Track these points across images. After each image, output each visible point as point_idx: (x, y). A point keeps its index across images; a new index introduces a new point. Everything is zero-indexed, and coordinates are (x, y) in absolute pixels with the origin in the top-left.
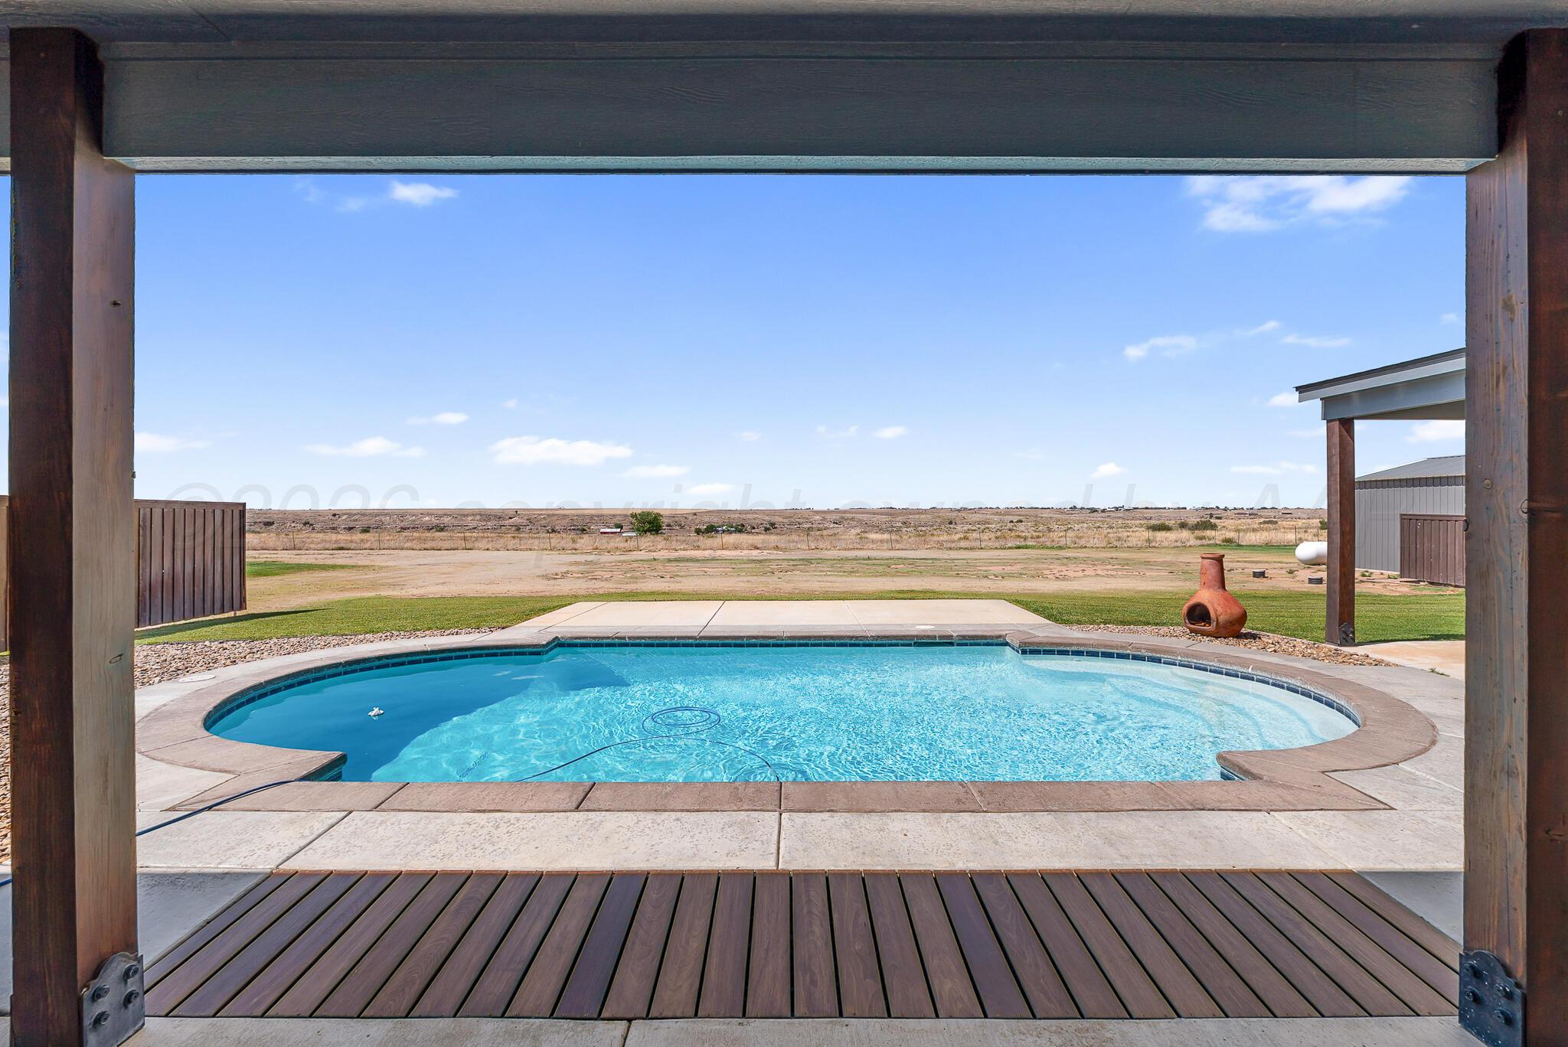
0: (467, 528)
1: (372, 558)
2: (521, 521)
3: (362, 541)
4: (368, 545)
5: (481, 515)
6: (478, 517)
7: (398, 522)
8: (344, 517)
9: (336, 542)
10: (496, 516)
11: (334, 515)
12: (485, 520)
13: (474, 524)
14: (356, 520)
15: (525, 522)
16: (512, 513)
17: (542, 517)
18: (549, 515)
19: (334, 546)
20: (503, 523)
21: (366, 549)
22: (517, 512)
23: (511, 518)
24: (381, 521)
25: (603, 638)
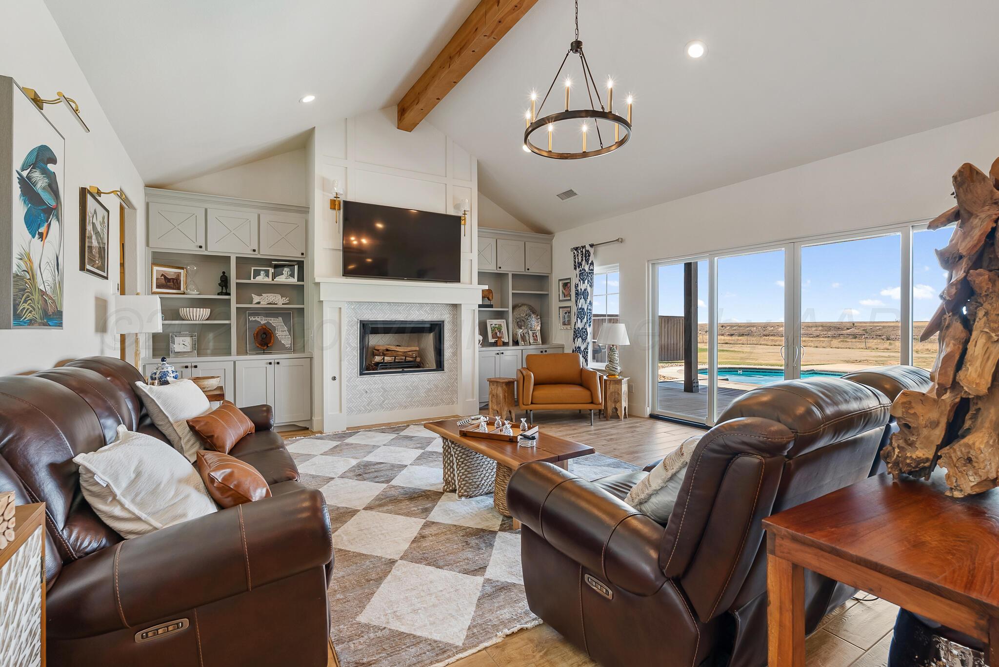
0: (811, 336)
1: (743, 348)
2: (857, 331)
3: (738, 340)
4: (741, 342)
5: (822, 326)
6: (820, 328)
7: (762, 331)
8: (728, 328)
9: (724, 340)
10: (835, 327)
11: (722, 326)
12: (826, 330)
13: (818, 333)
14: (735, 330)
15: (861, 332)
16: (848, 325)
17: (878, 328)
18: (884, 327)
19: (723, 342)
20: (842, 332)
21: (740, 344)
22: (854, 324)
23: (848, 329)
24: (751, 330)
25: (836, 372)
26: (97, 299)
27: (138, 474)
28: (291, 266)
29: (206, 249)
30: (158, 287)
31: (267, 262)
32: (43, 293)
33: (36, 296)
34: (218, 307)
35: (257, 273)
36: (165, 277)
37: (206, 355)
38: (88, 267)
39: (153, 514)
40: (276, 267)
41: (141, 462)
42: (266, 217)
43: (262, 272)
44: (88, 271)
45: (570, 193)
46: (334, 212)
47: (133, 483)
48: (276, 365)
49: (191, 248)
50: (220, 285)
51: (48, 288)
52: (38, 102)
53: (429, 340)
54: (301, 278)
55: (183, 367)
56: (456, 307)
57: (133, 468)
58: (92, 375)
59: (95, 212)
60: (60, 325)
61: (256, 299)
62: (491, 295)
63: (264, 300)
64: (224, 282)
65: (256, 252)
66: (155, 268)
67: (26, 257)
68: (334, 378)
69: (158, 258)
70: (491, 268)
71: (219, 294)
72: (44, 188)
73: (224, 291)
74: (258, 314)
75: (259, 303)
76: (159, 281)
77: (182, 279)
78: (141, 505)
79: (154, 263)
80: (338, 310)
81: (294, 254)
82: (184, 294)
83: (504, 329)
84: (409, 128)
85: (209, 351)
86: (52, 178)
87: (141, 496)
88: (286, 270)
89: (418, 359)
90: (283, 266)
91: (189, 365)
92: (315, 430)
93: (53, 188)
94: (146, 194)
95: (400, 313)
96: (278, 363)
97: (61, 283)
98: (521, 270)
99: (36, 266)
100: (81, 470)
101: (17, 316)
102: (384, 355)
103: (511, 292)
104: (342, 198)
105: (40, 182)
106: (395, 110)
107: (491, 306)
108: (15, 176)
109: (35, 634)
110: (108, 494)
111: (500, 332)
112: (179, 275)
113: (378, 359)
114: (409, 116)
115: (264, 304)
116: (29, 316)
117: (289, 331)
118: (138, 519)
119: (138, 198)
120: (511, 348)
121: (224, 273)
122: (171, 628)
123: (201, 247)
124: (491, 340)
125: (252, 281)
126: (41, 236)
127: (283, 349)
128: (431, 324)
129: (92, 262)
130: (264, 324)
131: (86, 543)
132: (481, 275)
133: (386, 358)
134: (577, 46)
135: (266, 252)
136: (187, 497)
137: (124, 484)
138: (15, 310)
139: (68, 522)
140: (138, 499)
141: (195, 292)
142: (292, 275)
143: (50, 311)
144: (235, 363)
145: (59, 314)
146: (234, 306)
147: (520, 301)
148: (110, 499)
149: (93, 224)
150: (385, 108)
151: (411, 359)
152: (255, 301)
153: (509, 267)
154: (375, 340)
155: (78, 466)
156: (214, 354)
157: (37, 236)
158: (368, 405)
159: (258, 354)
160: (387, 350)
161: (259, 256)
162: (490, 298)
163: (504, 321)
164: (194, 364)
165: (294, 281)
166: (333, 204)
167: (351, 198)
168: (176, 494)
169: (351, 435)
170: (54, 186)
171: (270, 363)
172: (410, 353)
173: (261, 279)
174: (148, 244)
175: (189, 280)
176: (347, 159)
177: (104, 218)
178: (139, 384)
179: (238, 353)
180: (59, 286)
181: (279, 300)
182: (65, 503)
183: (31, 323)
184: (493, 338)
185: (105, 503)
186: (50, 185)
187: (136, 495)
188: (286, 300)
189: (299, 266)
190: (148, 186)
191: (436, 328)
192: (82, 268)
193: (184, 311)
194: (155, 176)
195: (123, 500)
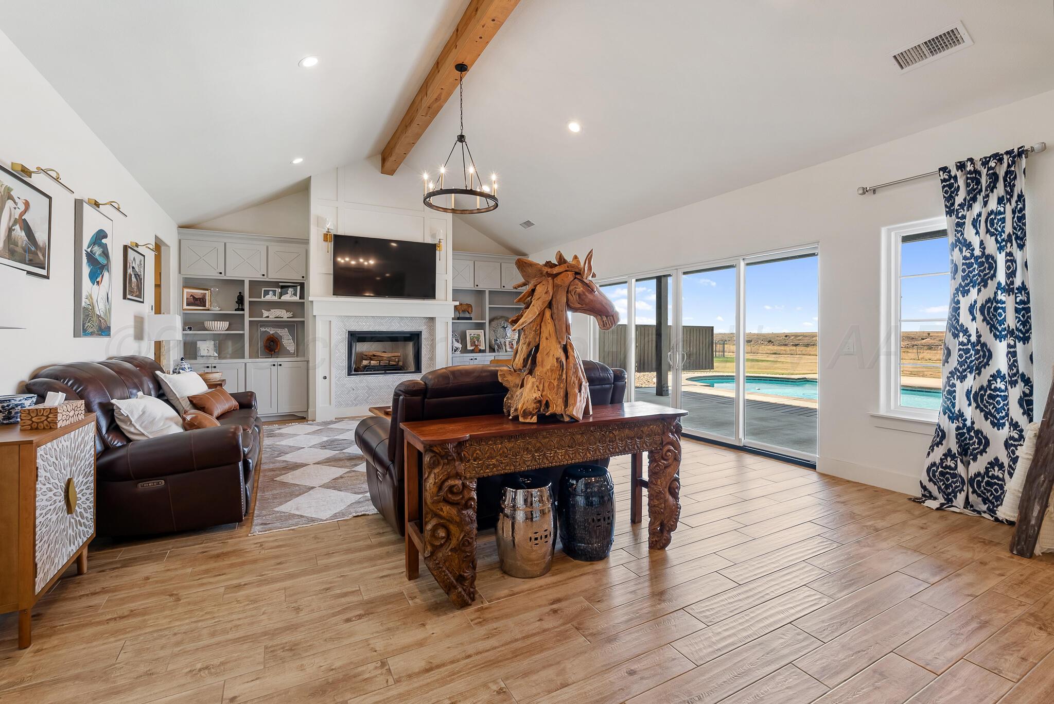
26: (136, 317)
27: (144, 413)
28: (294, 287)
29: (225, 275)
30: (188, 304)
31: (276, 284)
32: (99, 316)
33: (95, 319)
34: (235, 320)
35: (266, 293)
36: (194, 297)
37: (225, 358)
38: (129, 297)
39: (151, 433)
40: (282, 287)
41: (145, 407)
42: (274, 248)
43: (271, 292)
44: (129, 299)
45: (528, 224)
46: (325, 244)
47: (140, 417)
48: (279, 367)
49: (213, 274)
50: (236, 302)
51: (102, 313)
52: (97, 204)
53: (410, 346)
54: (302, 297)
55: (205, 367)
56: (432, 319)
57: (141, 410)
58: (128, 365)
59: (134, 259)
60: (109, 335)
61: (266, 313)
62: (470, 309)
63: (272, 315)
64: (240, 300)
65: (265, 277)
66: (186, 290)
67: (90, 297)
68: (325, 378)
69: (188, 283)
70: (469, 286)
71: (236, 310)
72: (100, 255)
73: (240, 307)
74: (268, 326)
75: (268, 317)
76: (188, 300)
77: (208, 298)
78: (145, 428)
79: (185, 286)
80: (328, 323)
81: (295, 277)
82: (208, 310)
83: (482, 338)
84: (391, 172)
85: (228, 356)
86: (105, 248)
87: (145, 423)
88: (290, 290)
89: (401, 364)
90: (289, 287)
91: (210, 366)
92: (309, 419)
93: (106, 254)
94: (179, 233)
95: (383, 325)
96: (280, 365)
97: (110, 310)
98: (496, 287)
99: (95, 301)
100: (115, 407)
101: (84, 330)
102: (371, 359)
103: (487, 306)
104: (333, 232)
105: (97, 250)
106: (379, 158)
107: (470, 319)
108: (84, 252)
109: (91, 466)
110: (127, 420)
111: (478, 341)
112: (205, 295)
113: (365, 363)
114: (388, 164)
115: (272, 318)
116: (90, 330)
117: (293, 339)
118: (143, 434)
119: (171, 238)
120: (488, 354)
121: (240, 293)
122: (155, 484)
123: (221, 273)
124: (469, 348)
125: (263, 299)
126: (98, 283)
127: (288, 354)
128: (411, 334)
129: (131, 293)
130: (272, 334)
131: (116, 443)
132: (456, 292)
133: (372, 362)
134: (461, 138)
135: (273, 276)
136: (170, 426)
137: (136, 416)
138: (83, 327)
139: (107, 431)
140: (143, 425)
141: (217, 308)
142: (295, 294)
143: (103, 327)
144: (246, 364)
145: (109, 328)
146: (247, 319)
147: (495, 314)
148: (129, 423)
149: (133, 268)
150: (370, 157)
151: (394, 363)
152: (265, 315)
153: (487, 285)
154: (362, 347)
155: (113, 405)
156: (232, 357)
157: (96, 283)
158: (355, 400)
159: (266, 358)
160: (374, 356)
161: (267, 280)
162: (470, 312)
163: (483, 331)
164: (213, 365)
165: (296, 298)
166: (326, 237)
167: (341, 232)
168: (164, 425)
169: (335, 422)
170: (106, 252)
171: (274, 365)
172: (393, 358)
173: (270, 297)
174: (180, 272)
175: (213, 299)
176: (337, 200)
177: (141, 261)
178: (158, 373)
179: (251, 357)
180: (108, 311)
181: (284, 315)
182: (107, 422)
183: (92, 334)
184: (471, 346)
185: (126, 425)
186: (103, 252)
187: (142, 423)
188: (290, 315)
189: (301, 287)
190: (181, 227)
191: (414, 338)
192: (125, 297)
193: (208, 324)
194: (186, 219)
195: (135, 424)
